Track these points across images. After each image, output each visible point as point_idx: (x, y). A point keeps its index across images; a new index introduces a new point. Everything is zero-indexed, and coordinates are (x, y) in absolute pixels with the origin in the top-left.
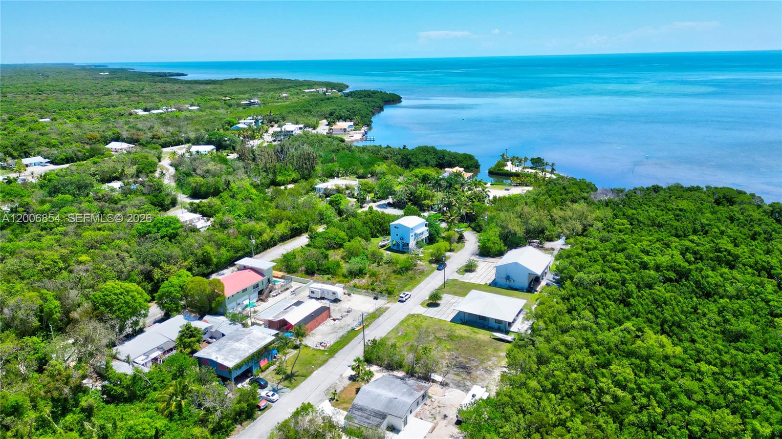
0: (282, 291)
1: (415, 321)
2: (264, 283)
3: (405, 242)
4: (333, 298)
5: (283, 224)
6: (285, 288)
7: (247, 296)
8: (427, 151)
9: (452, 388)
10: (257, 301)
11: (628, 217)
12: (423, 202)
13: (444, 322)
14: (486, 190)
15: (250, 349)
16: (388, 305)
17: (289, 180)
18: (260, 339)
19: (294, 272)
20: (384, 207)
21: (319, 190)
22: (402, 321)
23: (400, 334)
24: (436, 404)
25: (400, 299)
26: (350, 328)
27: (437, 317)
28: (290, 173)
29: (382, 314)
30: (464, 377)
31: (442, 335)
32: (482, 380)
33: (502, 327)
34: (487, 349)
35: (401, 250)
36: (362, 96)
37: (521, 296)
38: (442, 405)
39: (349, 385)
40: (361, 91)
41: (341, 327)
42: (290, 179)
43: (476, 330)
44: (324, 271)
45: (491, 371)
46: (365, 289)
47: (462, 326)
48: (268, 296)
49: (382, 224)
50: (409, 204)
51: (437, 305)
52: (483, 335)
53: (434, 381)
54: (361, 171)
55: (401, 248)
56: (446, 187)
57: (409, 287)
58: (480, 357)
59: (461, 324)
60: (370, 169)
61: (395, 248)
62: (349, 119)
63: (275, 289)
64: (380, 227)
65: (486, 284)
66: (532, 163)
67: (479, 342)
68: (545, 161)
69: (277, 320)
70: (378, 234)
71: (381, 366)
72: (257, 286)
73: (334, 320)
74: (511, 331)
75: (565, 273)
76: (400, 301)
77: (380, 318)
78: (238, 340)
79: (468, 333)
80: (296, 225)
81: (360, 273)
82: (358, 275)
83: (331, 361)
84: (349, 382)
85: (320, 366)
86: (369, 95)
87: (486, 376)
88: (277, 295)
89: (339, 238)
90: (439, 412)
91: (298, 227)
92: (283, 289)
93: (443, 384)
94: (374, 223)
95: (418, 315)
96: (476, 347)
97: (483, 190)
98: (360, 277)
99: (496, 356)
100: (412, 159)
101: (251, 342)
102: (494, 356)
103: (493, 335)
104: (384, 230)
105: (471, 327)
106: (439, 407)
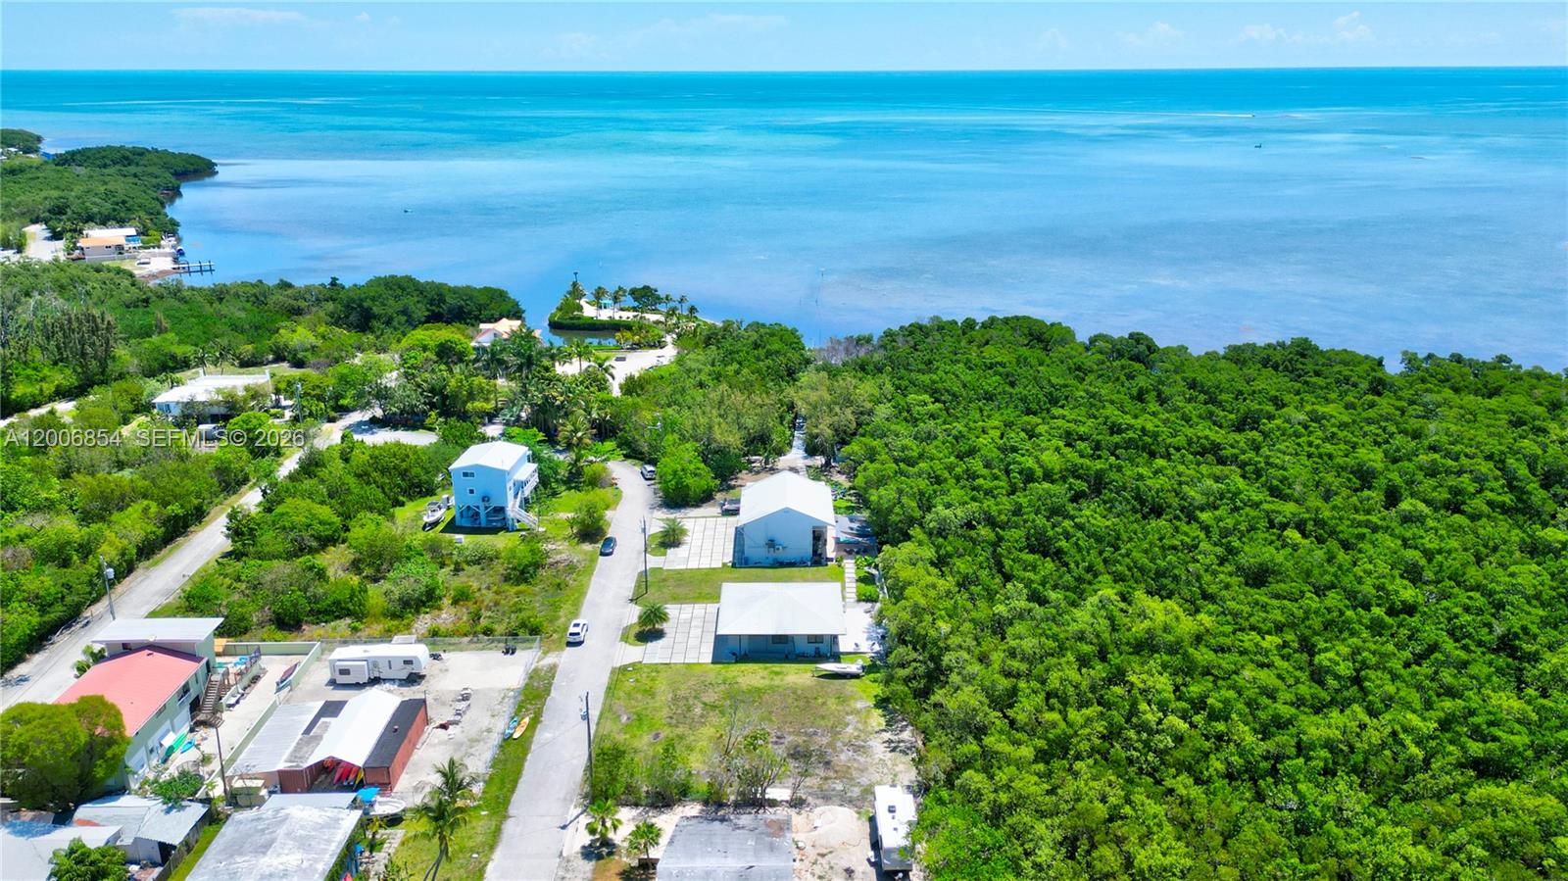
0: (244, 689)
1: (637, 681)
2: (201, 679)
3: (494, 504)
4: (404, 675)
5: (135, 510)
6: (250, 676)
7: (167, 724)
8: (399, 287)
9: (816, 806)
10: (192, 730)
11: (925, 389)
12: (469, 406)
13: (698, 667)
14: (606, 364)
15: (316, 861)
16: (550, 660)
17: (47, 393)
18: (323, 827)
19: (246, 631)
20: (366, 431)
21: (167, 407)
22: (609, 688)
23: (624, 719)
24: (812, 853)
25: (571, 639)
26: (495, 739)
27: (678, 659)
28: (46, 371)
29: (550, 684)
30: (822, 774)
31: (716, 696)
32: (862, 771)
33: (821, 649)
34: (824, 704)
35: (484, 524)
36: (109, 162)
37: (810, 576)
38: (825, 851)
39: (594, 871)
40: (99, 150)
41: (474, 741)
42: (48, 388)
43: (777, 667)
44: (326, 612)
45: (863, 747)
46: (466, 635)
47: (743, 667)
48: (217, 710)
49: (406, 470)
50: (433, 414)
51: (658, 635)
52: (799, 676)
53: (773, 803)
54: (247, 349)
55: (486, 519)
56: (520, 368)
57: (567, 607)
58: (822, 723)
59: (737, 662)
60: (270, 343)
61: (466, 523)
62: (114, 219)
63: (229, 687)
64: (403, 480)
65: (724, 565)
66: (636, 300)
67: (799, 692)
68: (662, 294)
69: (306, 765)
70: (401, 498)
71: (636, 805)
72: (186, 690)
73: (444, 727)
74: (843, 653)
75: (897, 514)
76: (570, 644)
77: (553, 693)
78: (264, 849)
79: (764, 678)
80: (175, 509)
81: (427, 600)
82: (424, 604)
83: (509, 827)
84: (588, 866)
85: (492, 848)
86: (127, 158)
87: (862, 759)
88: (237, 702)
89: (320, 523)
90: (831, 868)
91: (181, 512)
92: (246, 681)
93: (797, 803)
94: (384, 471)
95: (633, 665)
96: (801, 703)
97: (600, 365)
98: (432, 607)
99: (852, 713)
100: (374, 308)
101: (303, 844)
102: (847, 714)
103: (817, 670)
104: (413, 485)
105: (761, 665)
106: (823, 856)
